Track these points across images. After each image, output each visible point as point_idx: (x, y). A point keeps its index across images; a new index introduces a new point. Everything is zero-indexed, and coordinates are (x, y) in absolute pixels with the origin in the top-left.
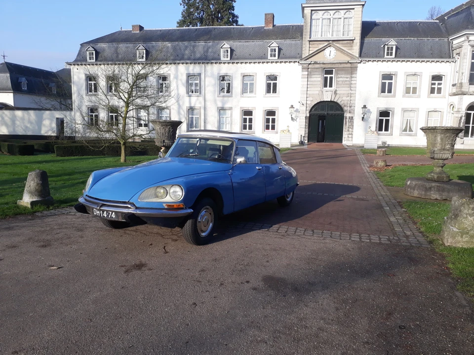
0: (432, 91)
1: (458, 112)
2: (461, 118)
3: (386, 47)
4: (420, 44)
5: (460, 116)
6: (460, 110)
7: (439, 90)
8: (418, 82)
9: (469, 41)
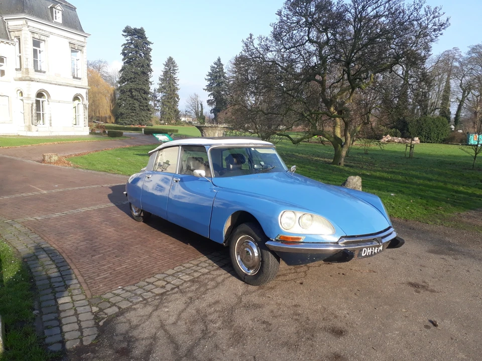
1: (28, 98)
2: (32, 104)
5: (31, 102)
6: (30, 96)
7: (3, 73)
9: (28, 26)
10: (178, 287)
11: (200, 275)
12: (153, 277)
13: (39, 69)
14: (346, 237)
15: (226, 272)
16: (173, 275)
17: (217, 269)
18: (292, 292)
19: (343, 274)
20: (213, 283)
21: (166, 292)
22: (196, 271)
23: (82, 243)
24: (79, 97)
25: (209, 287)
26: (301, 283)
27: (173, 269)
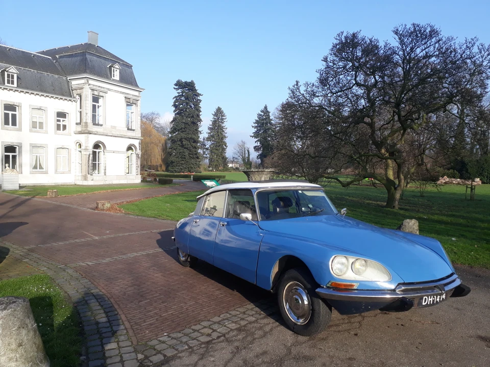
0: (58, 127)
1: (86, 149)
2: (89, 155)
3: (6, 73)
4: (40, 77)
5: (88, 154)
6: (88, 148)
7: (65, 127)
8: (44, 117)
9: (89, 84)
10: (224, 335)
11: (247, 324)
12: (199, 324)
13: (97, 123)
14: (404, 284)
15: (274, 321)
16: (219, 323)
17: (264, 318)
18: (346, 344)
19: (402, 325)
20: (260, 333)
21: (212, 340)
22: (242, 319)
23: (130, 289)
24: (132, 147)
25: (256, 336)
26: (356, 335)
27: (219, 316)
